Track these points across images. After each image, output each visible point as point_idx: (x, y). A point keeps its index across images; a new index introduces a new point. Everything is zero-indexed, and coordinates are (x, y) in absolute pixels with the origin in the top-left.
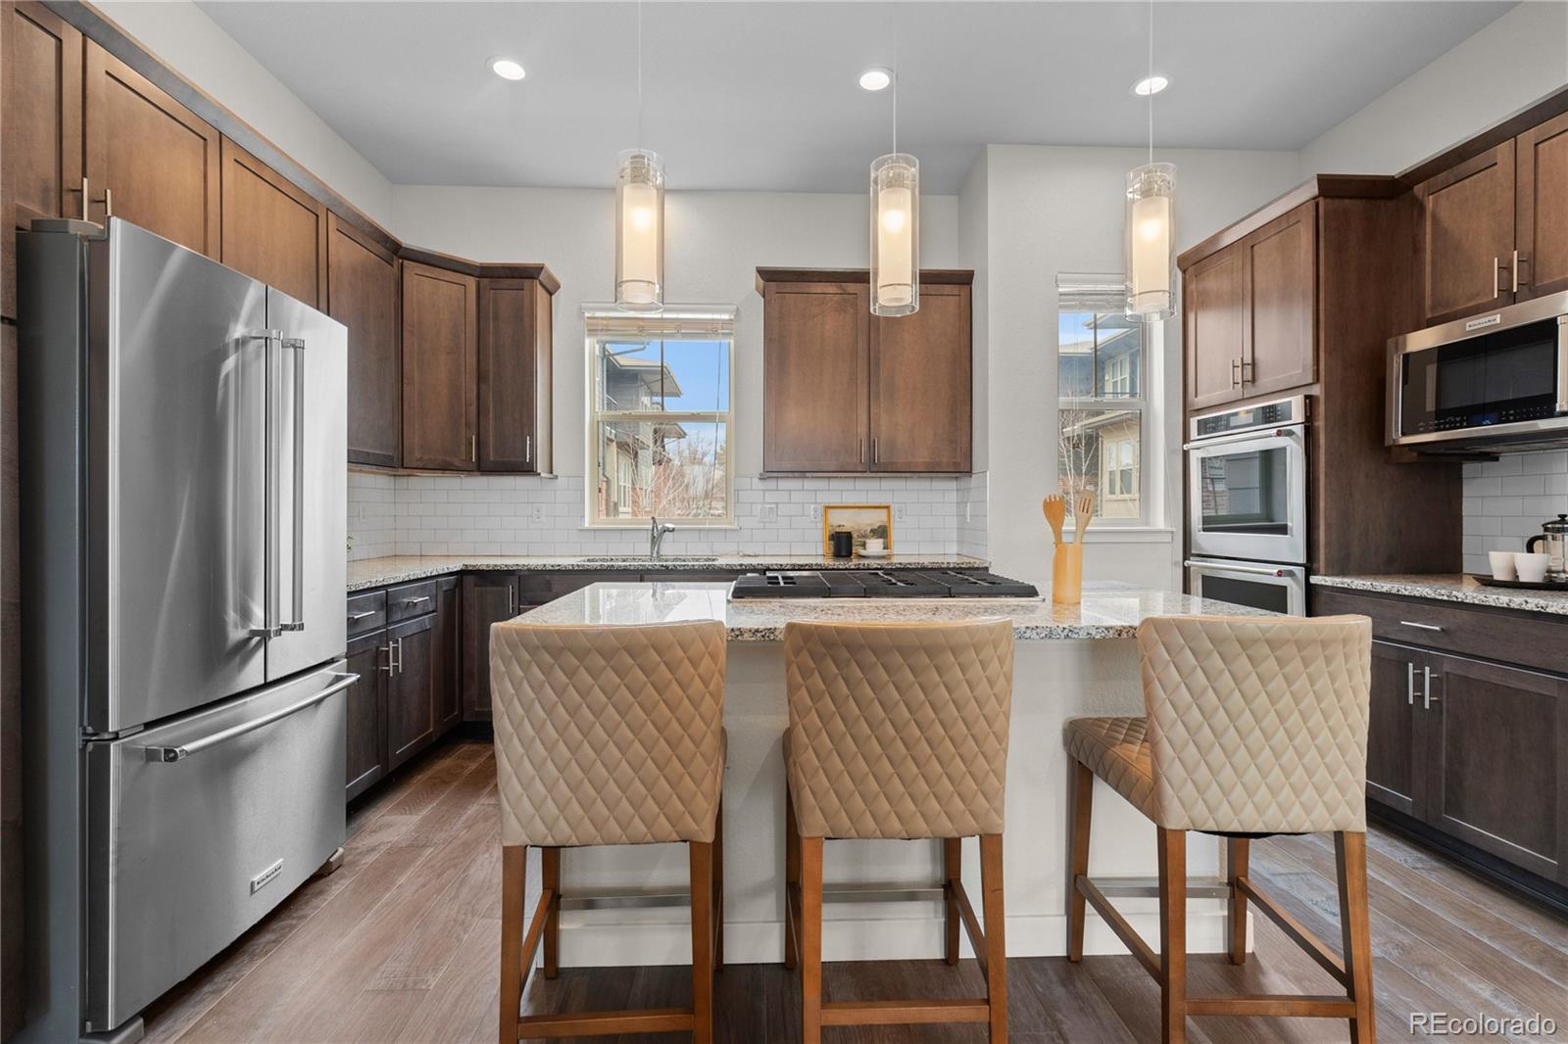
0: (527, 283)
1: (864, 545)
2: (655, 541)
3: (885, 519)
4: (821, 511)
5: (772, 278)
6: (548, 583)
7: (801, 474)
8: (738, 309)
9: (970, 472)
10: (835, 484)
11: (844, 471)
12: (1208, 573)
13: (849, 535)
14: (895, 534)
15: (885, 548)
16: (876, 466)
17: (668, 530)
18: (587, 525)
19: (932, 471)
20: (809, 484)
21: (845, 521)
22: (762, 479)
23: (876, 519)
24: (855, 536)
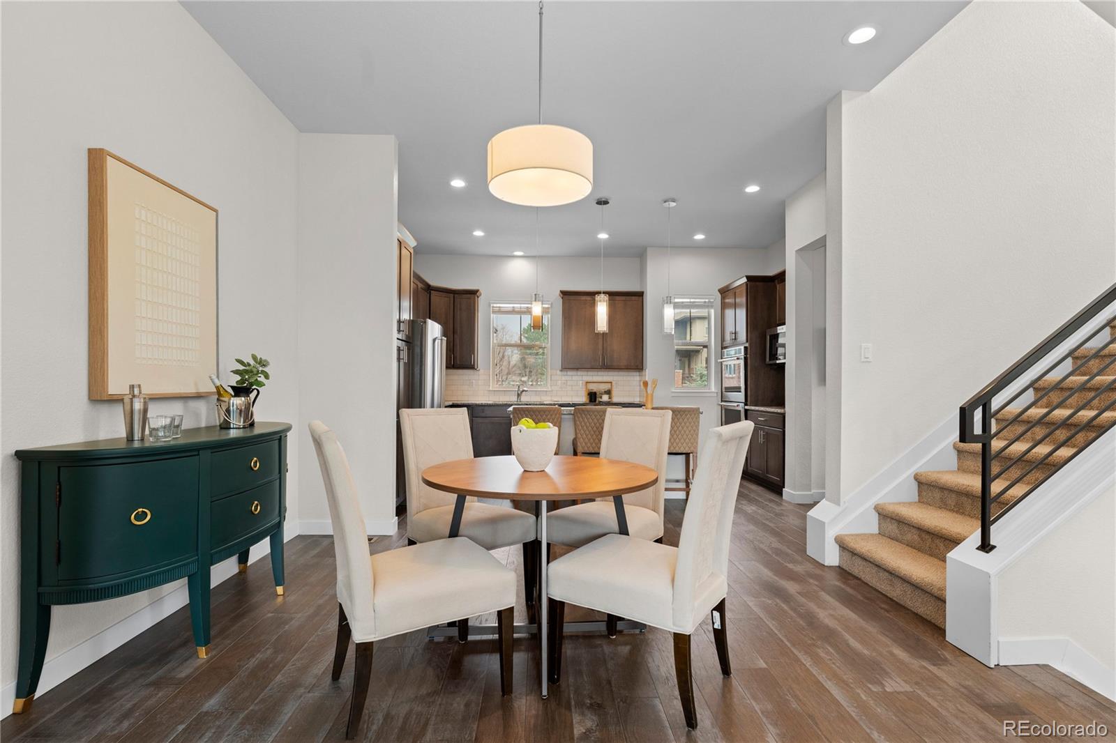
0: (472, 295)
1: (601, 397)
2: (519, 395)
3: (610, 386)
4: (584, 384)
5: (565, 294)
6: (483, 410)
7: (577, 369)
8: (552, 304)
9: (642, 369)
10: (590, 373)
11: (592, 368)
12: (726, 407)
13: (595, 393)
14: (614, 393)
15: (610, 398)
16: (607, 366)
17: (523, 391)
18: (491, 389)
19: (628, 368)
20: (579, 373)
21: (594, 388)
22: (561, 371)
23: (606, 387)
24: (598, 393)
